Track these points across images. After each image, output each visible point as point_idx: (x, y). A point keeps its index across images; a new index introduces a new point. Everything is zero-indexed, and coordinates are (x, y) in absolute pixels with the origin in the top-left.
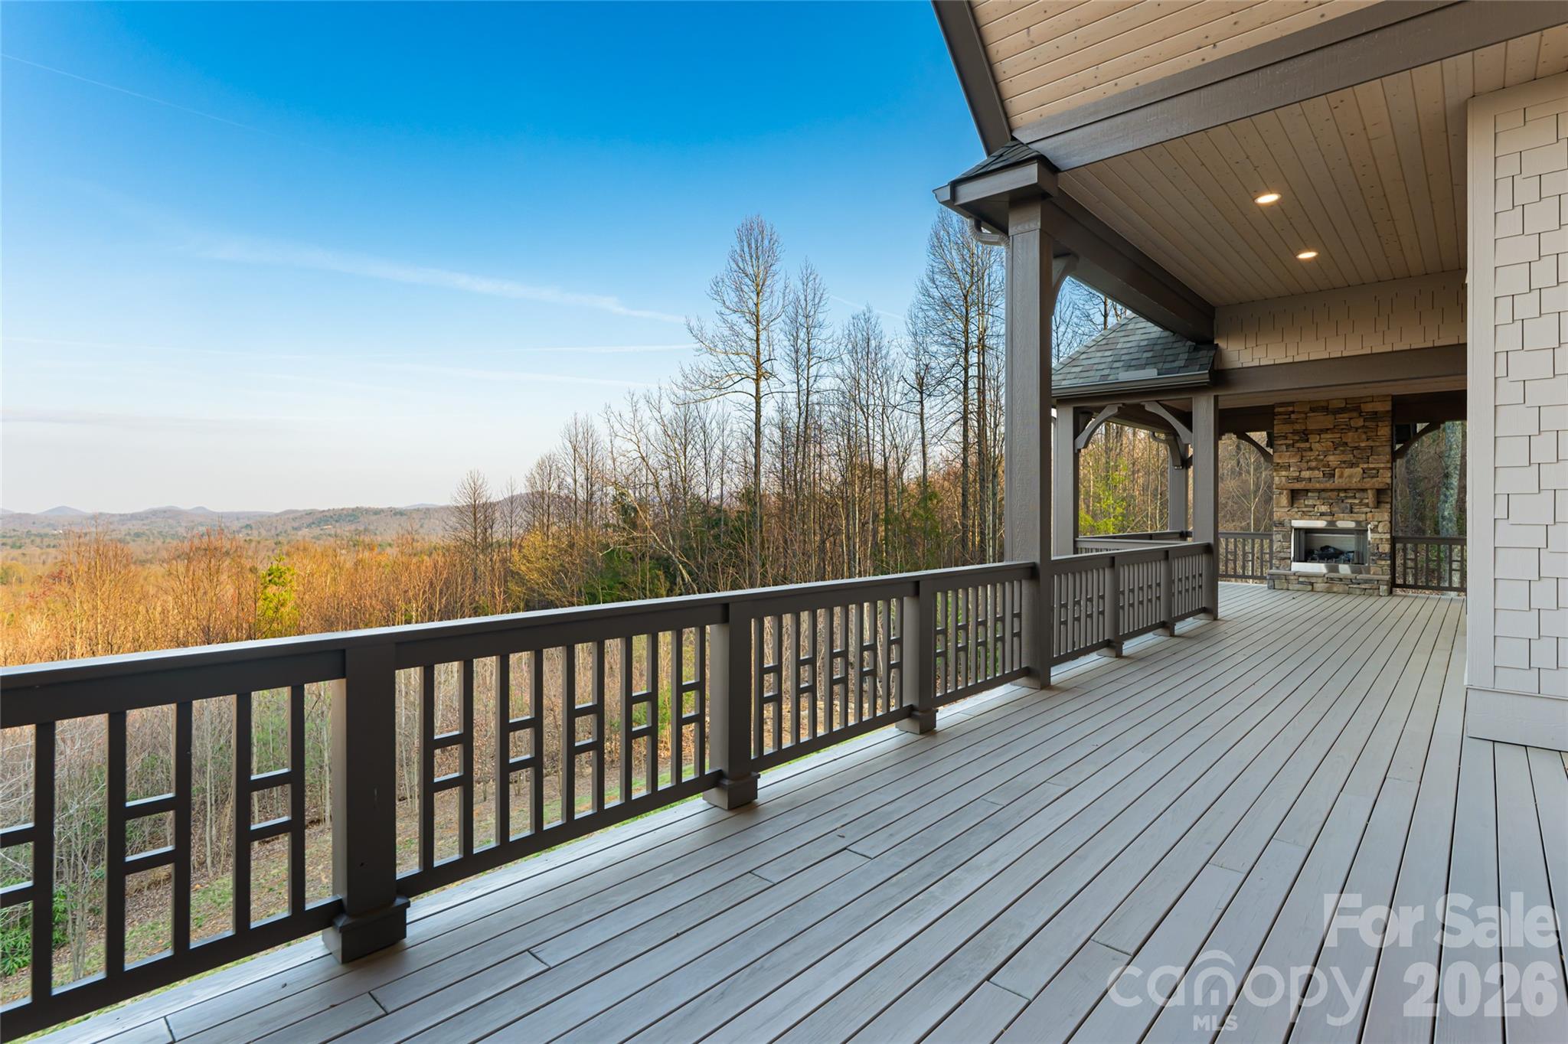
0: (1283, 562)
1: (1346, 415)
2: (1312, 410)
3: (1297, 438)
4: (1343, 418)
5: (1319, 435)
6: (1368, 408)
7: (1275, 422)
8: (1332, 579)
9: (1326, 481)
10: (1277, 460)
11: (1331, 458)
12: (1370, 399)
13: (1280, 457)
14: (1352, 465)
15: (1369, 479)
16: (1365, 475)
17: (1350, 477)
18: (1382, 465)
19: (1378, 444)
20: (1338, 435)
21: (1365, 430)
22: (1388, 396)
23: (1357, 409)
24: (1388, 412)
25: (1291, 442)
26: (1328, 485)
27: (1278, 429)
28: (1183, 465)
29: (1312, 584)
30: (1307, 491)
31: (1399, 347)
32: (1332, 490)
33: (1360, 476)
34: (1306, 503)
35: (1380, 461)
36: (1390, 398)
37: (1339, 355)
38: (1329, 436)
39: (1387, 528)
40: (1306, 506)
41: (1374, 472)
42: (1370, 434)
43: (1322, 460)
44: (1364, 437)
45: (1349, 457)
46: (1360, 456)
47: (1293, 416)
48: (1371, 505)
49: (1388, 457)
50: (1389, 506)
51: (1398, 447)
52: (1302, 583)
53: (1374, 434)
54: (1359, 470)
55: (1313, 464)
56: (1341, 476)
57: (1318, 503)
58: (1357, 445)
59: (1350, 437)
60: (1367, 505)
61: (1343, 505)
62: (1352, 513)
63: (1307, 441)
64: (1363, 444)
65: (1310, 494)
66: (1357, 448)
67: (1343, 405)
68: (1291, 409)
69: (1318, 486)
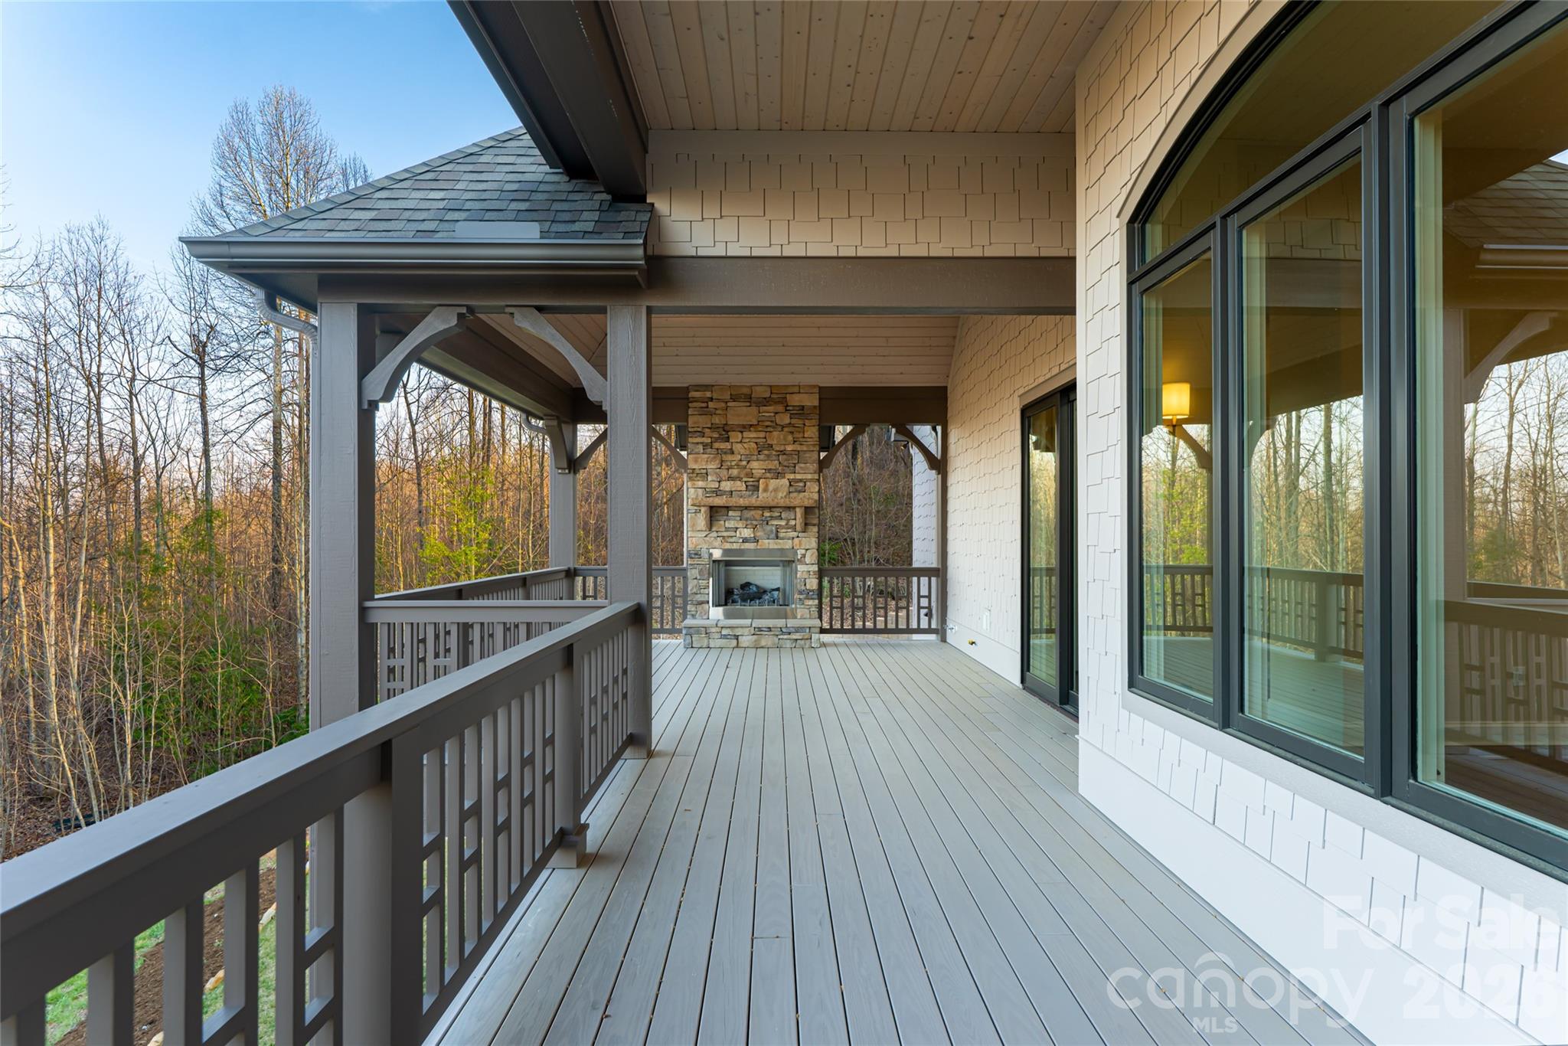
0: (700, 608)
1: (771, 408)
2: (734, 398)
3: (716, 435)
4: (768, 411)
5: (742, 432)
6: (795, 400)
7: (690, 412)
8: (760, 629)
9: (749, 496)
10: (691, 465)
11: (754, 465)
12: (796, 390)
13: (696, 461)
14: (778, 475)
15: (795, 494)
16: (792, 489)
17: (776, 490)
18: (809, 476)
19: (805, 449)
20: (762, 435)
21: (791, 429)
22: (814, 386)
23: (783, 401)
24: (815, 407)
25: (709, 440)
26: (753, 501)
27: (694, 421)
28: (569, 468)
29: (737, 637)
30: (728, 508)
31: (936, 251)
32: (756, 508)
33: (786, 489)
34: (727, 525)
35: (807, 472)
36: (817, 390)
37: (851, 253)
38: (753, 435)
39: (815, 559)
40: (727, 529)
41: (802, 484)
42: (797, 435)
43: (745, 467)
44: (790, 438)
45: (774, 464)
46: (785, 463)
47: (711, 404)
48: (798, 528)
49: (816, 466)
50: (815, 529)
51: (823, 455)
52: (725, 637)
53: (801, 435)
54: (785, 482)
55: (735, 472)
56: (765, 490)
57: (740, 525)
58: (782, 448)
59: (775, 438)
60: (794, 528)
61: (768, 528)
62: (777, 538)
63: (727, 440)
64: (789, 448)
65: (731, 513)
66: (783, 453)
67: (767, 395)
68: (708, 394)
69: (742, 502)
